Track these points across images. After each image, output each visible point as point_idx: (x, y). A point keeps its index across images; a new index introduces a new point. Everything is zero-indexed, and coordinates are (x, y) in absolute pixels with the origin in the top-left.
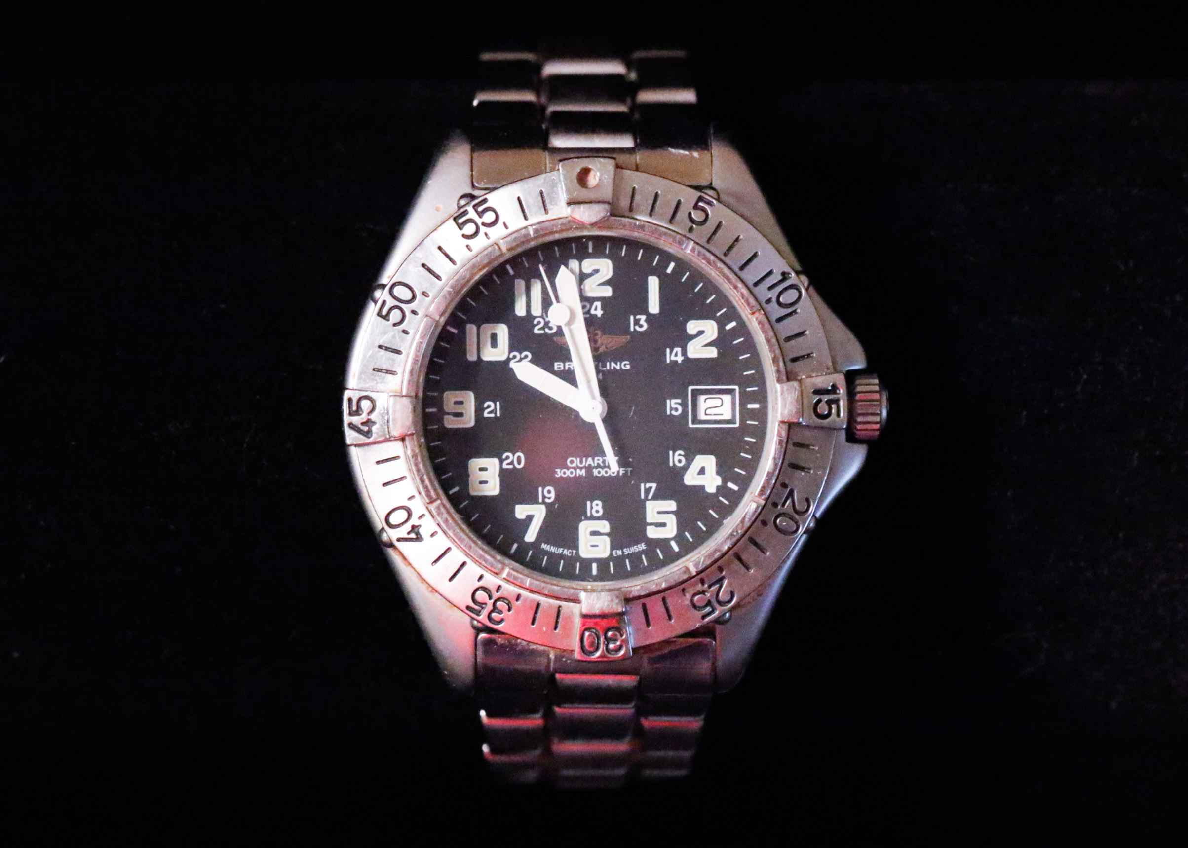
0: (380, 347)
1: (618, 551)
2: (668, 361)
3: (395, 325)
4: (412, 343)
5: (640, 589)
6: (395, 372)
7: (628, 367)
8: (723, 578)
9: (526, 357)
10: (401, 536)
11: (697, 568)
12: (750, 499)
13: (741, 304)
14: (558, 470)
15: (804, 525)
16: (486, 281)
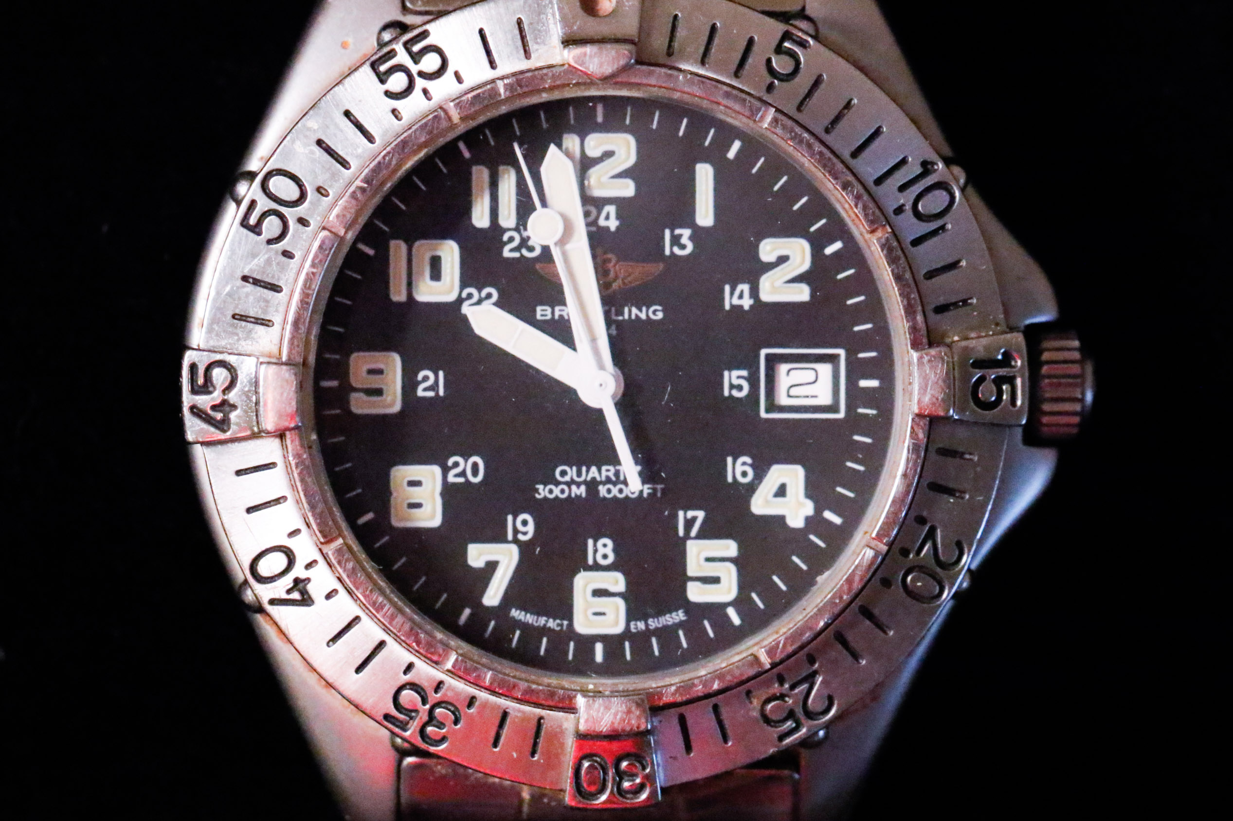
0: (245, 278)
1: (639, 623)
2: (727, 307)
3: (270, 242)
4: (298, 273)
5: (676, 691)
6: (269, 321)
7: (660, 315)
8: (815, 673)
9: (489, 296)
10: (277, 596)
11: (771, 659)
12: (864, 542)
13: (853, 216)
14: (540, 487)
15: (954, 584)
16: (424, 169)
